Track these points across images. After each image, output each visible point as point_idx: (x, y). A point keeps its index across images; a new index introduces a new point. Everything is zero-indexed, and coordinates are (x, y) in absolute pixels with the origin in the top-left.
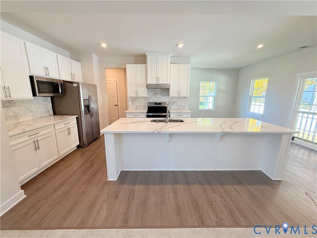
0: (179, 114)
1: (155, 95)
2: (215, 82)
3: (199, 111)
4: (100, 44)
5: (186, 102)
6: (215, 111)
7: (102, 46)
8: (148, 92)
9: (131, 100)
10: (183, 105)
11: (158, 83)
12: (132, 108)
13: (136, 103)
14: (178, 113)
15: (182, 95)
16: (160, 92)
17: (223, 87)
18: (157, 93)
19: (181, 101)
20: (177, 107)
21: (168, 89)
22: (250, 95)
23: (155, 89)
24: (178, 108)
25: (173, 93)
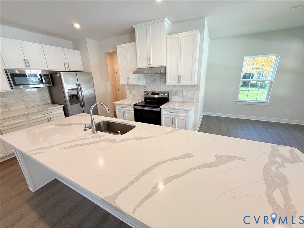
0: (173, 111)
1: (153, 82)
2: (277, 56)
3: (237, 103)
4: (73, 25)
5: (195, 92)
6: (268, 104)
7: (75, 27)
8: (146, 79)
9: (128, 89)
10: (190, 96)
11: (149, 66)
12: (130, 98)
13: (134, 92)
14: (172, 109)
15: (183, 82)
16: (159, 78)
18: (155, 79)
19: (188, 91)
20: (181, 99)
21: (164, 74)
23: (153, 75)
24: (183, 100)
25: (170, 79)
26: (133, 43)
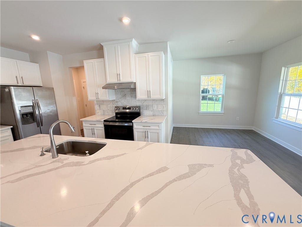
1: (124, 97)
2: (224, 75)
3: (200, 114)
4: (30, 37)
5: (164, 106)
6: (223, 114)
7: (33, 39)
8: (116, 94)
9: (97, 104)
10: (160, 110)
11: (119, 82)
12: (100, 113)
13: (104, 107)
14: (144, 123)
15: (153, 97)
16: (129, 93)
17: (235, 81)
18: (126, 94)
19: (158, 105)
20: (152, 112)
21: (134, 89)
22: (280, 91)
23: (123, 90)
24: (154, 114)
25: (141, 94)
26: (101, 60)
